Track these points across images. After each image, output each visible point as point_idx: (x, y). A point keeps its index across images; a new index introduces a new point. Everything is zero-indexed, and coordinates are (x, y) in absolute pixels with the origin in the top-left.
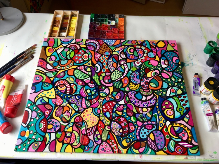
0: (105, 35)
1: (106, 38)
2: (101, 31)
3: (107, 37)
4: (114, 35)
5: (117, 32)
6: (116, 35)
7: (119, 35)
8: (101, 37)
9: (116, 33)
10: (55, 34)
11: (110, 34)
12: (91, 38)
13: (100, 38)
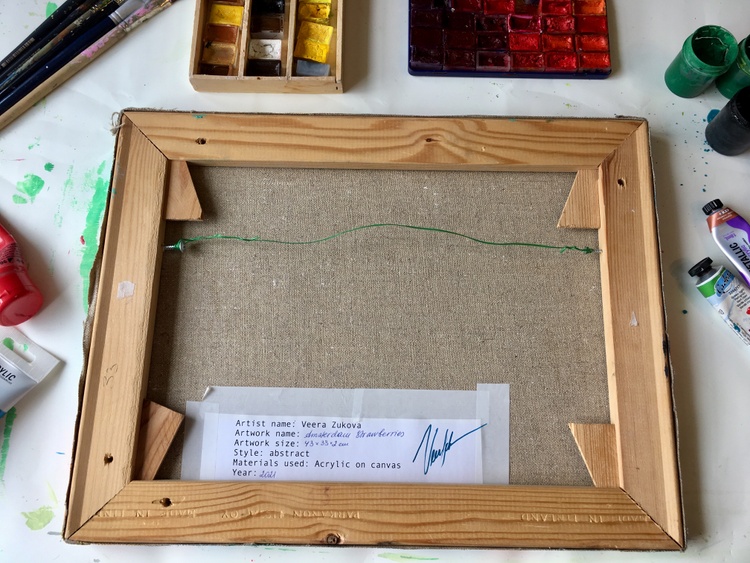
0: (504, 46)
1: (509, 68)
2: (479, 21)
3: (515, 63)
4: (555, 43)
5: (568, 23)
6: (561, 43)
7: (581, 45)
8: (483, 61)
9: (563, 35)
10: (225, 51)
11: (532, 42)
12: (427, 65)
13: (479, 68)
